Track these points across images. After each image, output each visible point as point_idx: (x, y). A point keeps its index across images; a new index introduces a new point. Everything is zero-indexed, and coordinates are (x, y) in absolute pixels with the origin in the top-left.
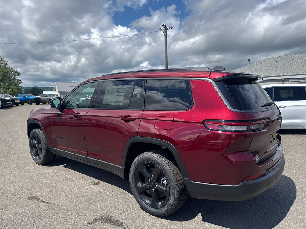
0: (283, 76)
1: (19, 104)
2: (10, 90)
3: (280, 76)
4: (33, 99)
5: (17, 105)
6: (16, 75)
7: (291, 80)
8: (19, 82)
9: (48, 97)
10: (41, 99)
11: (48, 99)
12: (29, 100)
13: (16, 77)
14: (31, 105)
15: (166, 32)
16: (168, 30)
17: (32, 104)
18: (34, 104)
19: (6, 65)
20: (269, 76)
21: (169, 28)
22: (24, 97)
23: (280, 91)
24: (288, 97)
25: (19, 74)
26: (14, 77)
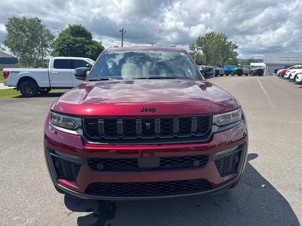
1: (223, 74)
4: (235, 70)
5: (222, 75)
6: (234, 48)
9: (250, 69)
10: (243, 71)
11: (250, 71)
12: (232, 71)
14: (233, 76)
17: (235, 75)
18: (236, 75)
19: (226, 40)
22: (229, 68)
25: (236, 47)
26: (232, 50)
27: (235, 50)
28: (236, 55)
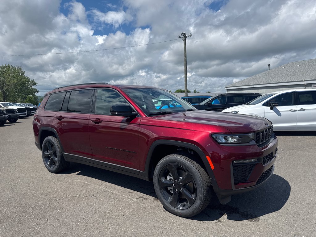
0: (305, 81)
2: (27, 99)
3: (302, 81)
6: (32, 85)
7: (314, 85)
8: (36, 91)
13: (33, 86)
15: (185, 39)
16: (187, 37)
19: (23, 75)
20: (291, 81)
21: (188, 36)
23: (300, 96)
24: (307, 101)
25: (35, 84)
26: (31, 86)
27: (34, 87)
28: (36, 92)
